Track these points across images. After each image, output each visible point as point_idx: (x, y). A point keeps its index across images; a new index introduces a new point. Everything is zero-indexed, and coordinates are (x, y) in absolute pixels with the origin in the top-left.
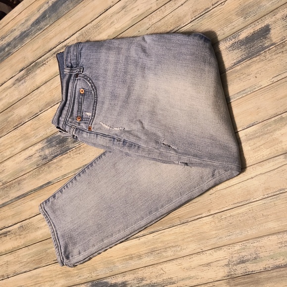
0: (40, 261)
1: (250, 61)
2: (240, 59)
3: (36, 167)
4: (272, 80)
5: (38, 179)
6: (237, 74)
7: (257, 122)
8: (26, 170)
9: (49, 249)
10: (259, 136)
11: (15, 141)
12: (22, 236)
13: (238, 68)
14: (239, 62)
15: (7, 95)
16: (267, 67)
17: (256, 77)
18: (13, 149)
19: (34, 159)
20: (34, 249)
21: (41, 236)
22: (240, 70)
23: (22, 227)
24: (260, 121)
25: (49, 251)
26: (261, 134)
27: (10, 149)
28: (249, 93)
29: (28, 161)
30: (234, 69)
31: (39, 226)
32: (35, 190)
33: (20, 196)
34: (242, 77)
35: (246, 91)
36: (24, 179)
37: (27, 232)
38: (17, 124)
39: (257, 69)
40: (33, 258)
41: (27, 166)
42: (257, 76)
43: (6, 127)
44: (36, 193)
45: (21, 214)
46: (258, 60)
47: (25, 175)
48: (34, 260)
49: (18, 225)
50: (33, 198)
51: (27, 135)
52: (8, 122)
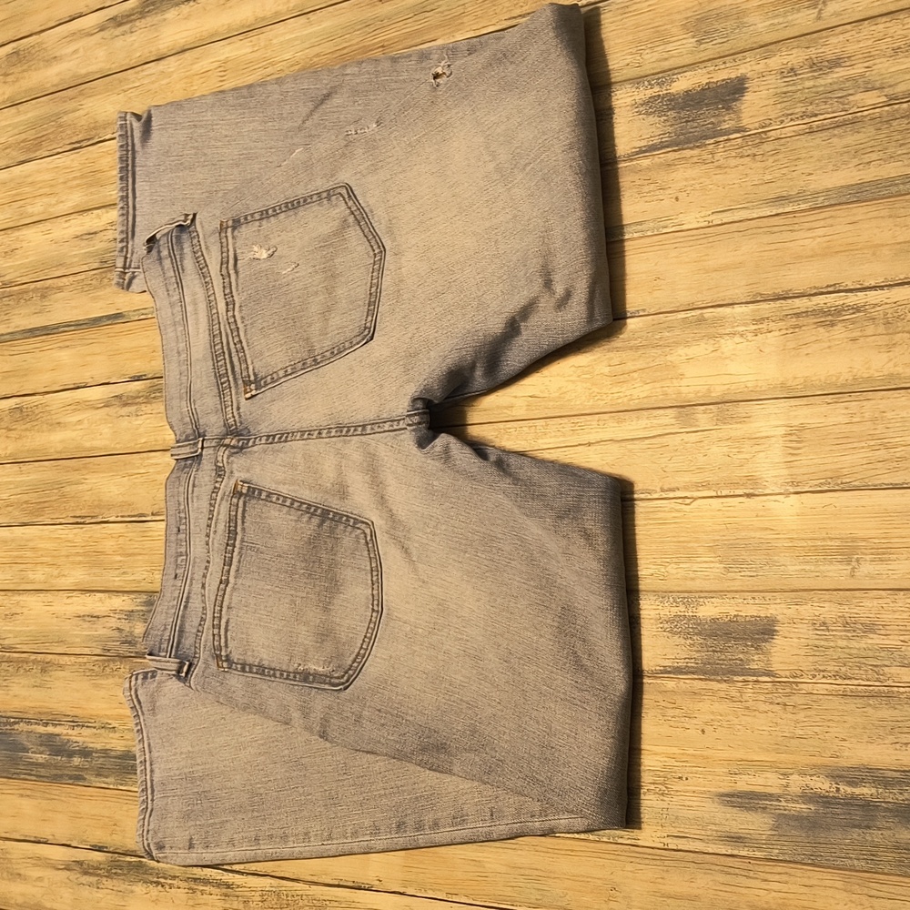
0: (40, 508)
1: (677, 155)
2: (656, 140)
3: (96, 265)
4: (710, 219)
5: (95, 299)
6: (637, 177)
7: (644, 310)
8: (71, 265)
9: (70, 483)
10: (637, 348)
11: (65, 183)
12: (13, 434)
13: (645, 162)
14: (652, 148)
15: (75, 52)
16: (708, 182)
17: (677, 199)
18: (53, 200)
19: (99, 245)
20: (33, 475)
21: (60, 447)
22: (648, 169)
23: (20, 409)
24: (652, 311)
25: (68, 489)
26: (644, 343)
27: (46, 200)
28: (649, 233)
29: (84, 243)
30: (634, 163)
31: (61, 420)
32: (78, 325)
33: (37, 329)
34: (646, 189)
35: (643, 227)
36: (60, 289)
37: (28, 426)
38: (80, 137)
39: (686, 180)
40: (26, 497)
41: (75, 256)
42: (681, 196)
43: (51, 136)
44: (78, 334)
45: (26, 375)
46: (695, 160)
47: (64, 279)
48: (26, 502)
49: (12, 402)
50: (67, 343)
51: (99, 175)
52: (60, 126)
